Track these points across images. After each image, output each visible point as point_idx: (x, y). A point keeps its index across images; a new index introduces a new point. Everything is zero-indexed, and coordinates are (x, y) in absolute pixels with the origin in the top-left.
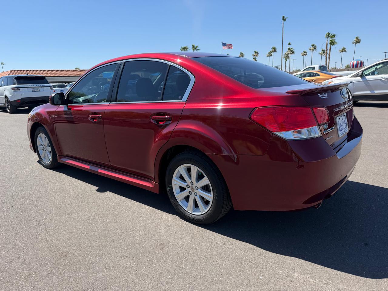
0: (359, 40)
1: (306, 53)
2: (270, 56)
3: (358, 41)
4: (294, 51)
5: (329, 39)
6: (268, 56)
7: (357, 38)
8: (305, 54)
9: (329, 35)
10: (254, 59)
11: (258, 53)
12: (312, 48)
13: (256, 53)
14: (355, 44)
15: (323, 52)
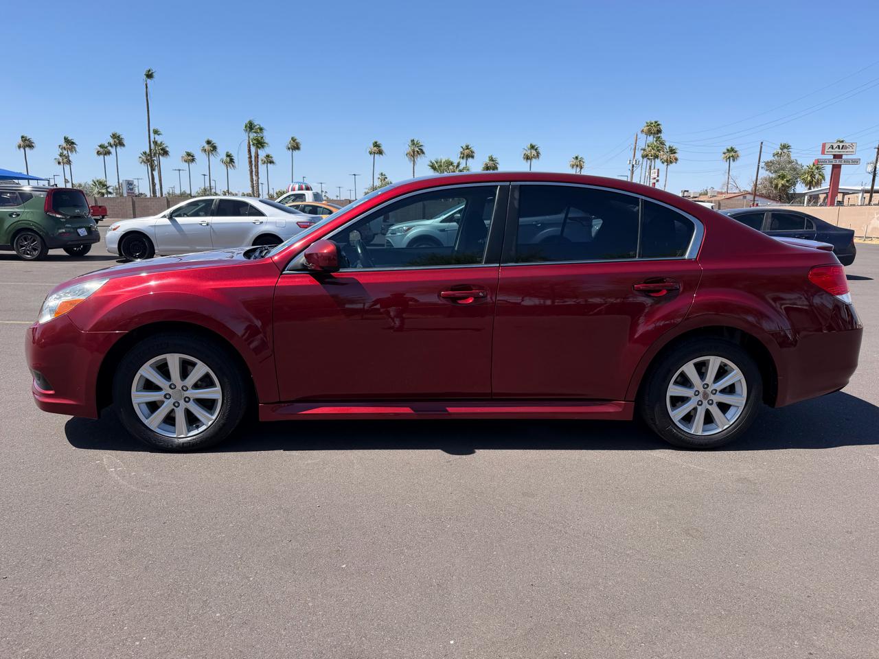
0: (297, 144)
1: (192, 156)
2: (105, 154)
3: (295, 147)
4: (167, 149)
5: (253, 135)
6: (101, 154)
7: (294, 140)
8: (190, 158)
9: (250, 127)
10: (60, 156)
11: (73, 143)
12: (207, 147)
13: (70, 143)
14: (291, 150)
15: (228, 159)
